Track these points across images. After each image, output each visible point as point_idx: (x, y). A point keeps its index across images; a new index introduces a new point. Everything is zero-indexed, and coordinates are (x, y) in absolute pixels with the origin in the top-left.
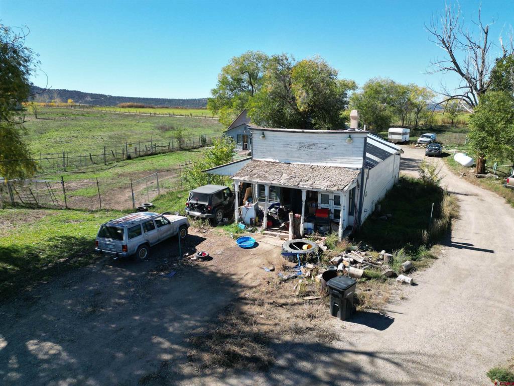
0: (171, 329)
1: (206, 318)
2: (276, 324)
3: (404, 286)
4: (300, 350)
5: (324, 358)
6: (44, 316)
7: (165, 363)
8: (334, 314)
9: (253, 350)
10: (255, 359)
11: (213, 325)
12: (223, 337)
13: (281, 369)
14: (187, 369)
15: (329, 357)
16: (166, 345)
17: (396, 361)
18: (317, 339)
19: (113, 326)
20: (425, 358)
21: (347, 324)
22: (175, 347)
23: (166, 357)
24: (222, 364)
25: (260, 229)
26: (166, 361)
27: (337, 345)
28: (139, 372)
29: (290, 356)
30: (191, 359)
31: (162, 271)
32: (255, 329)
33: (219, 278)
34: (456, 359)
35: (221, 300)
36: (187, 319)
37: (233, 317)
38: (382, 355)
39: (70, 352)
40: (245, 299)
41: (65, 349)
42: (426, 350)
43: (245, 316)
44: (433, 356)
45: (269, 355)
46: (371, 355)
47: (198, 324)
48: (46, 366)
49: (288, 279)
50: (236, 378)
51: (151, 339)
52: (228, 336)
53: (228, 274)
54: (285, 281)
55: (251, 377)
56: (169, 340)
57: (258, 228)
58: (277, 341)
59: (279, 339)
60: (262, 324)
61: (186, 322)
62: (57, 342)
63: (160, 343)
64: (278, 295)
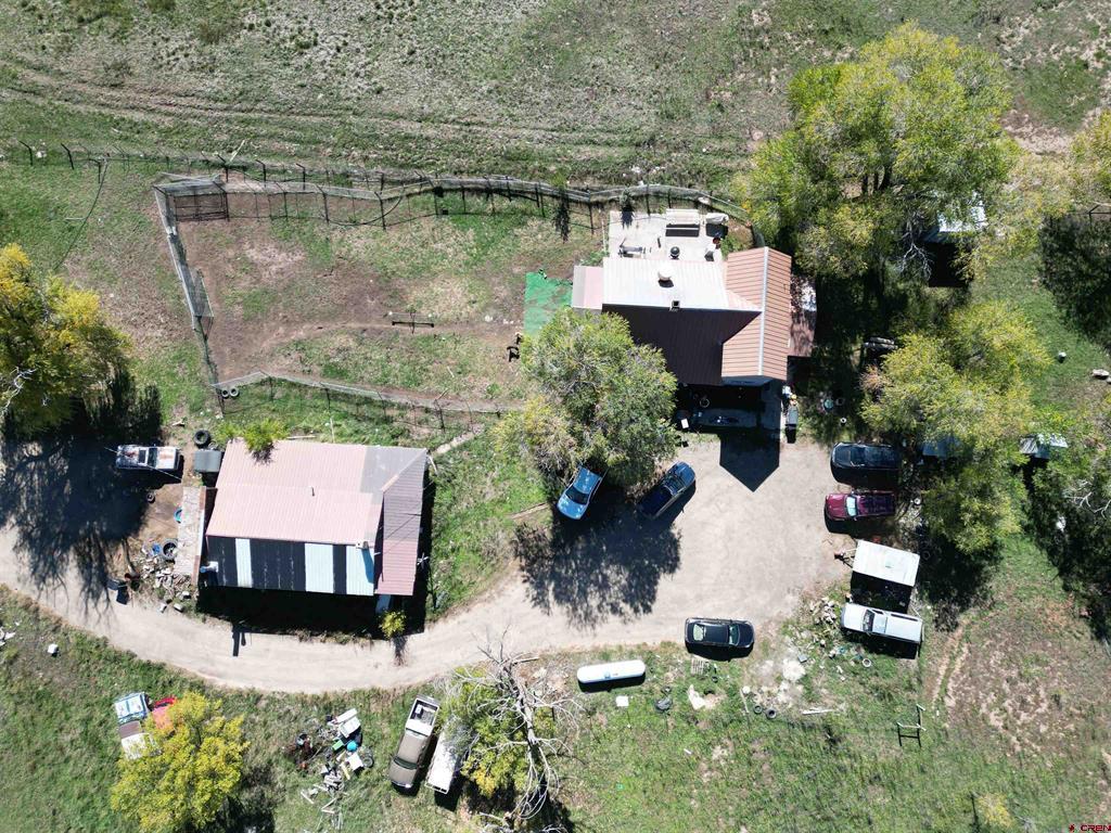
4: (102, 575)
5: (100, 585)
9: (95, 559)
13: (90, 572)
15: (102, 587)
29: (98, 572)
45: (95, 566)
58: (104, 565)
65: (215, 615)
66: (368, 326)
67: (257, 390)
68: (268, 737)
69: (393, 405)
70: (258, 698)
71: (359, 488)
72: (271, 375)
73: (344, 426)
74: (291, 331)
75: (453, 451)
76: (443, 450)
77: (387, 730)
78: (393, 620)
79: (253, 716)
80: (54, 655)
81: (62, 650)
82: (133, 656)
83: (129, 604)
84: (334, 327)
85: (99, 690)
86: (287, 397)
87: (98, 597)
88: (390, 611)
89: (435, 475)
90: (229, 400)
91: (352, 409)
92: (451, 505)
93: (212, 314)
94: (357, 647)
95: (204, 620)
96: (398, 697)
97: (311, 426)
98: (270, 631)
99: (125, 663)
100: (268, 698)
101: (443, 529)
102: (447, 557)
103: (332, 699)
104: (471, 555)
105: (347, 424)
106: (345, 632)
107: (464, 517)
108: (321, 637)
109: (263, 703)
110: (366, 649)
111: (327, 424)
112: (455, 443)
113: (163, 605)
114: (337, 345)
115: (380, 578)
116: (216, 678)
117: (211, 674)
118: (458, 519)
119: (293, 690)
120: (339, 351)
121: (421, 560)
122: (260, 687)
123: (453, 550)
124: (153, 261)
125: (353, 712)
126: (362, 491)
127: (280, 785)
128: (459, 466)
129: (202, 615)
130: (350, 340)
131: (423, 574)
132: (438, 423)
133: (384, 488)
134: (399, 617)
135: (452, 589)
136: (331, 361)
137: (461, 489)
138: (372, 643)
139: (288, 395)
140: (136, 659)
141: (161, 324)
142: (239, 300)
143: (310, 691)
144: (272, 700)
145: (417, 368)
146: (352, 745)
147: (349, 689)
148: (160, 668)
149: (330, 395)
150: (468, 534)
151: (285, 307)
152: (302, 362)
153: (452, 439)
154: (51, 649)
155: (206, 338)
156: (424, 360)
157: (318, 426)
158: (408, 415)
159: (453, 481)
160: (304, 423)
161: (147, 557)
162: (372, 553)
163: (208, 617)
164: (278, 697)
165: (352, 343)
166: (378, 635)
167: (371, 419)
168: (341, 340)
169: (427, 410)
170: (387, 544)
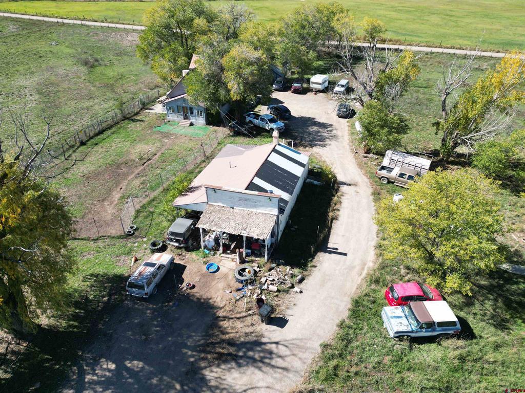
0: (189, 344)
1: (204, 334)
2: (237, 332)
3: (296, 294)
4: (248, 346)
5: (259, 349)
6: (122, 345)
7: (192, 363)
8: (262, 321)
9: (228, 349)
10: (230, 354)
11: (208, 338)
12: (214, 344)
13: (241, 357)
14: (203, 364)
15: (260, 347)
16: (190, 353)
17: (286, 345)
18: (255, 339)
19: (161, 346)
20: (298, 341)
21: (268, 326)
22: (194, 353)
23: (192, 360)
24: (216, 359)
25: (218, 253)
26: (192, 362)
27: (264, 340)
28: (183, 370)
29: (244, 350)
30: (203, 359)
31: (170, 302)
32: (227, 336)
33: (203, 303)
34: (310, 339)
35: (208, 320)
36: (194, 336)
37: (216, 331)
38: (281, 343)
39: (148, 365)
40: (219, 317)
41: (145, 363)
42: (299, 337)
43: (221, 329)
44: (301, 340)
45: (236, 351)
46: (277, 343)
47: (200, 338)
48: (141, 374)
49: (239, 299)
50: (225, 365)
51: (181, 351)
52: (216, 343)
53: (207, 299)
54: (238, 300)
55: (229, 364)
56: (190, 350)
57: (217, 252)
58: (238, 342)
59: (238, 341)
60: (231, 333)
61: (195, 338)
62: (139, 360)
63: (187, 352)
64: (236, 312)
82: (343, 323)
116: (366, 266)
140: (347, 321)
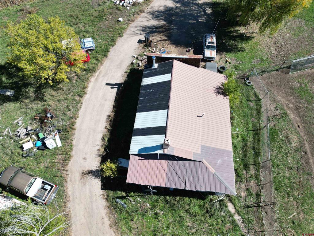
0: (176, 30)
10: (159, 29)
11: (170, 33)
13: (154, 28)
14: (168, 25)
15: (147, 32)
17: (137, 34)
19: (187, 28)
24: (163, 27)
26: (172, 25)
28: (174, 22)
29: (154, 31)
33: (179, 45)
34: (128, 37)
35: (173, 39)
37: (167, 35)
40: (168, 40)
41: (189, 22)
44: (131, 37)
46: (141, 34)
47: (173, 32)
48: (188, 19)
50: (160, 26)
51: (178, 27)
52: (165, 31)
53: (177, 47)
59: (157, 33)
60: (161, 35)
63: (175, 27)
64: (162, 43)
65: (128, 76)
66: (310, 155)
67: (252, 94)
68: (59, 101)
69: (258, 171)
70: (80, 96)
71: (203, 144)
72: (263, 100)
73: (238, 139)
74: (292, 110)
75: (231, 216)
76: (231, 208)
77: (42, 165)
78: (111, 169)
79: (72, 94)
80: (118, 21)
81: (119, 23)
82: (113, 46)
83: (138, 44)
84: (302, 134)
85: (99, 35)
86: (251, 108)
87: (143, 31)
88: (118, 167)
89: (211, 200)
90: (244, 81)
91: (250, 144)
92: (189, 213)
93: (291, 74)
94: (99, 147)
95: (126, 72)
96: (61, 172)
97: (235, 121)
98: (116, 101)
99: (110, 43)
100: (80, 100)
101: (172, 207)
102: (151, 209)
103: (70, 133)
104: (152, 229)
105: (239, 141)
106: (109, 140)
107: (181, 223)
108: (108, 127)
109: (77, 98)
110: (96, 152)
111: (237, 129)
112: (237, 217)
113: (136, 56)
114: (291, 136)
115: (141, 158)
116: (95, 78)
117: (98, 76)
118: (178, 219)
119: (81, 113)
120: (287, 137)
121: (151, 189)
122: (86, 97)
123: (156, 214)
124: (311, 49)
125: (60, 144)
126: (202, 146)
127: (30, 106)
128: (219, 220)
129: (129, 71)
130: (296, 144)
131: (142, 190)
132: (250, 203)
133: (204, 162)
134: (113, 173)
135: (128, 212)
136: (279, 132)
137: (202, 221)
138: (99, 156)
139: (252, 109)
140: (111, 47)
141: (279, 53)
142: (303, 85)
143: (78, 121)
144: (78, 102)
145: (289, 189)
146: (39, 144)
147: (74, 142)
148: (106, 56)
149: (257, 131)
150: (168, 227)
151: (307, 108)
152: (274, 116)
153: (239, 215)
154: (121, 19)
155: (277, 70)
156: (297, 194)
157: (235, 124)
158: (252, 181)
159: (207, 215)
160: (236, 117)
161: (160, 50)
162: (159, 152)
163: (127, 74)
164: (79, 105)
165: (294, 145)
166: (104, 160)
167: (245, 156)
168: (294, 138)
169: (258, 196)
170: (165, 163)
